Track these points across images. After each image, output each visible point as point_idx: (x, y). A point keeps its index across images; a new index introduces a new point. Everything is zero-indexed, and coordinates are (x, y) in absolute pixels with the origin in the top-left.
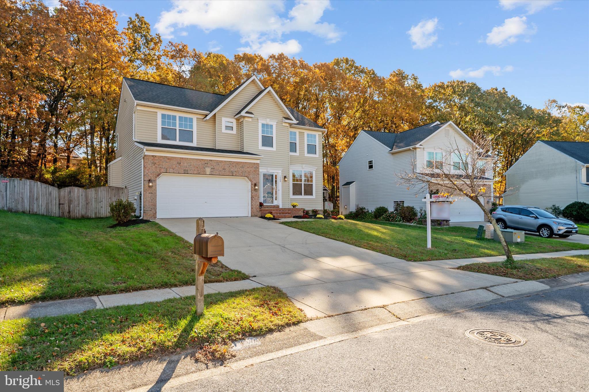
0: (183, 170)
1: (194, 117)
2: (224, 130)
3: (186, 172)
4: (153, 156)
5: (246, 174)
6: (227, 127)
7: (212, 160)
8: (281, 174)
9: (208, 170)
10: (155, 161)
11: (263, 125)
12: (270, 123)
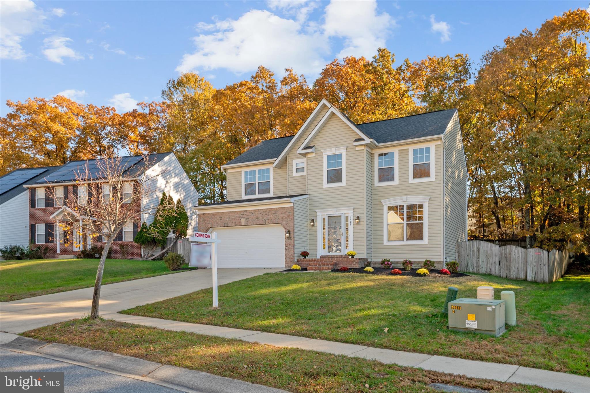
0: (223, 224)
1: (271, 167)
2: (295, 174)
3: (226, 225)
4: (203, 214)
5: (279, 221)
6: (297, 170)
7: (247, 211)
8: (352, 215)
9: (243, 221)
10: (205, 219)
11: (329, 157)
12: (338, 152)
